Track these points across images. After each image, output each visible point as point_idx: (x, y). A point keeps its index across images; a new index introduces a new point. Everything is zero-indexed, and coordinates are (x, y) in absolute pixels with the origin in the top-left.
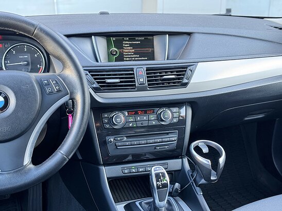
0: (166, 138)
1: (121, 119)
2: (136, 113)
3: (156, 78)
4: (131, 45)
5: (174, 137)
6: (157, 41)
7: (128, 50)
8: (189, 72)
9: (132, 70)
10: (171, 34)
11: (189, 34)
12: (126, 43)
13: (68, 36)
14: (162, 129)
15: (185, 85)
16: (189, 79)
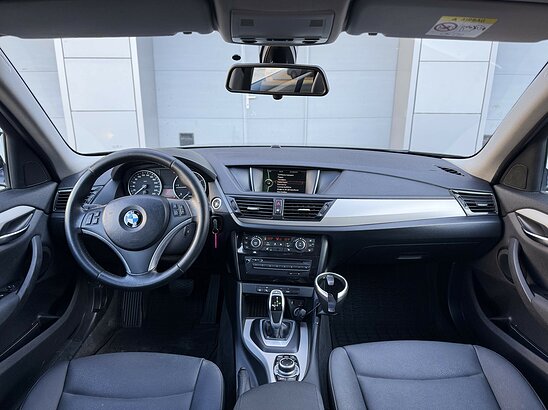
0: (299, 265)
2: (274, 240)
3: (292, 210)
4: (285, 177)
5: (308, 265)
6: (310, 175)
8: (325, 207)
9: (272, 200)
10: (323, 170)
11: (341, 171)
12: (281, 176)
13: (229, 167)
15: (319, 219)
16: (324, 213)
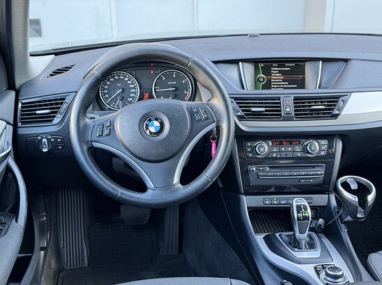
0: (311, 171)
1: (264, 148)
2: (281, 143)
3: (304, 108)
4: (280, 72)
5: (320, 171)
6: (308, 67)
7: (276, 76)
8: (341, 103)
9: (279, 98)
10: (325, 60)
11: (346, 60)
12: (275, 70)
14: (307, 161)
15: (336, 116)
16: (340, 110)
